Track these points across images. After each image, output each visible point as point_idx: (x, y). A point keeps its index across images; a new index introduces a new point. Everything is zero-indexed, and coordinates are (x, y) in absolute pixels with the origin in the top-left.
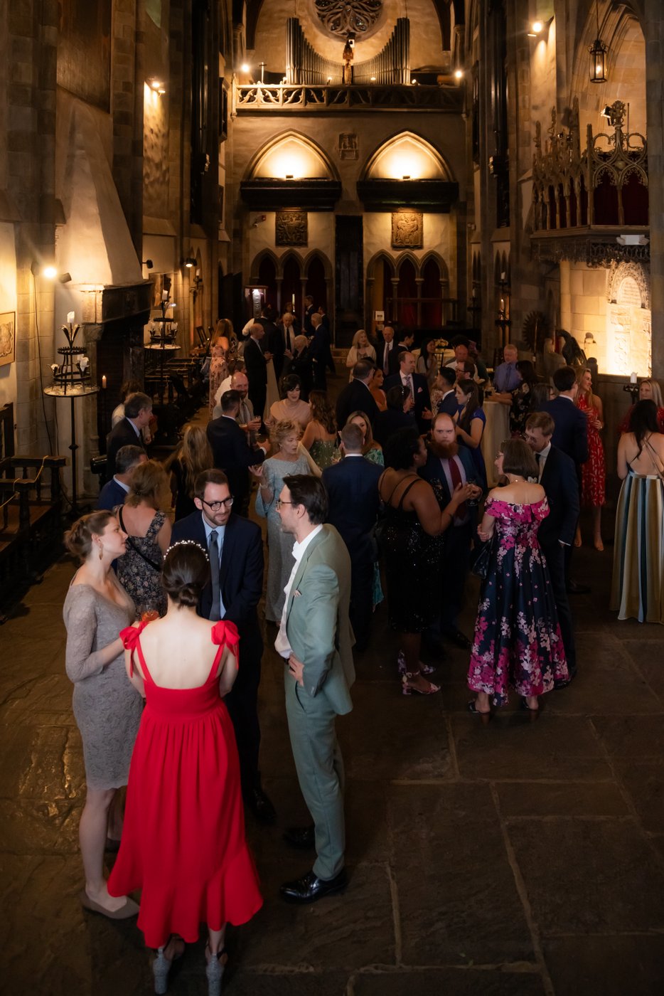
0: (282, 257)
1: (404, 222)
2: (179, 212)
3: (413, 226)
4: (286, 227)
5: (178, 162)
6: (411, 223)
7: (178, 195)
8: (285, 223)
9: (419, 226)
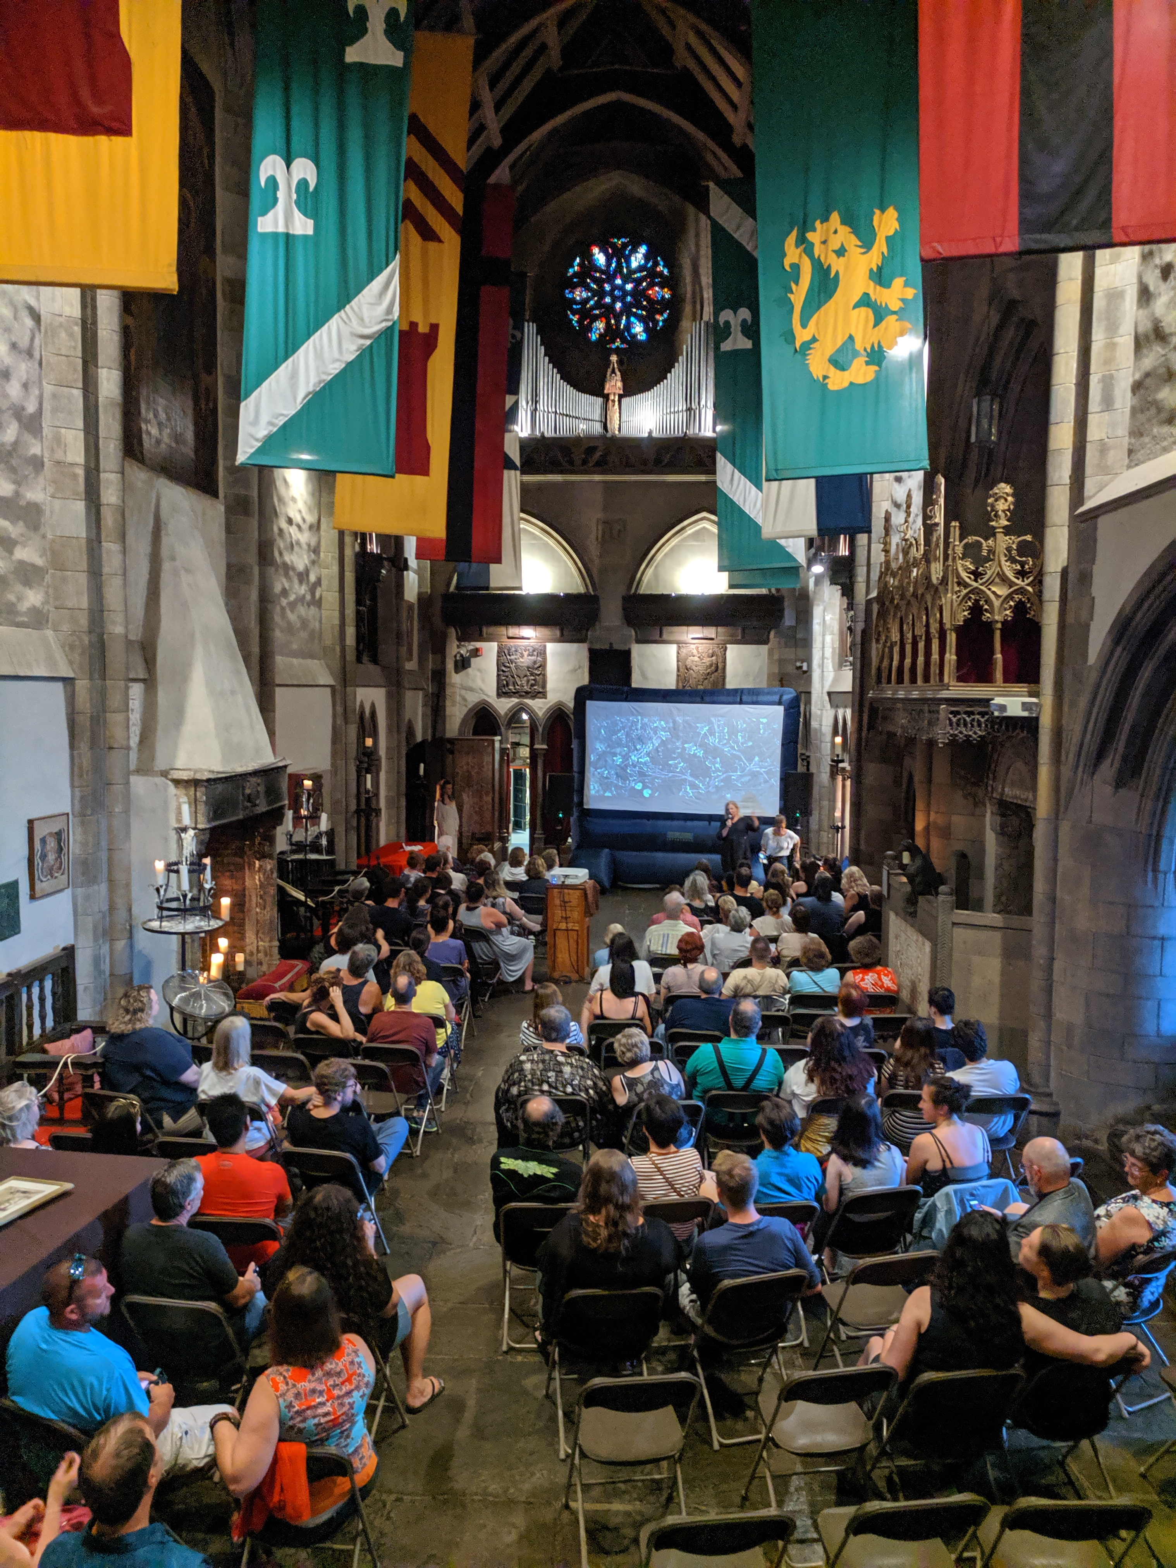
0: (506, 714)
1: (696, 659)
2: (338, 648)
3: (711, 665)
4: (512, 666)
5: (335, 568)
6: (707, 660)
7: (336, 622)
8: (512, 661)
9: (720, 666)
